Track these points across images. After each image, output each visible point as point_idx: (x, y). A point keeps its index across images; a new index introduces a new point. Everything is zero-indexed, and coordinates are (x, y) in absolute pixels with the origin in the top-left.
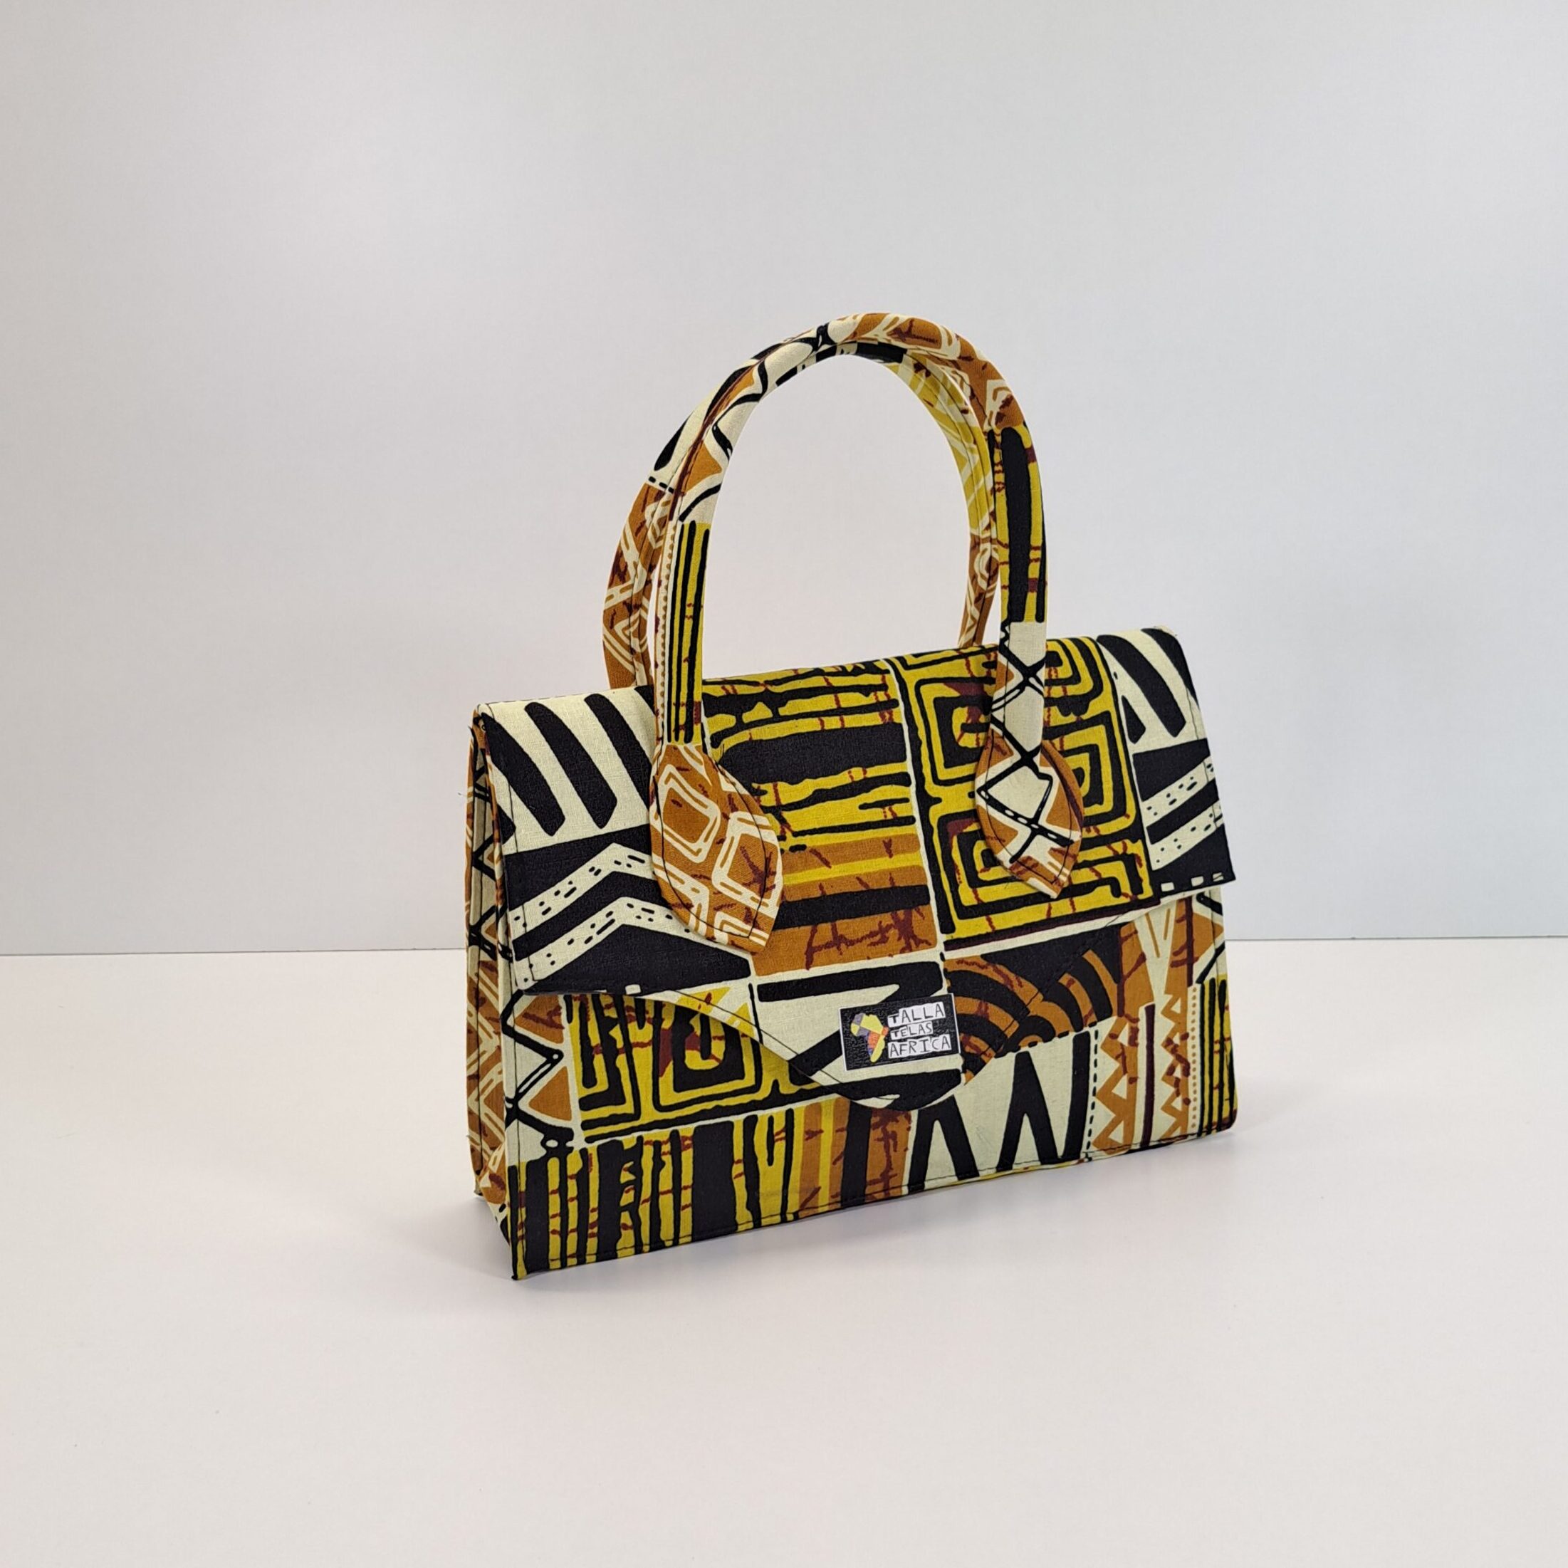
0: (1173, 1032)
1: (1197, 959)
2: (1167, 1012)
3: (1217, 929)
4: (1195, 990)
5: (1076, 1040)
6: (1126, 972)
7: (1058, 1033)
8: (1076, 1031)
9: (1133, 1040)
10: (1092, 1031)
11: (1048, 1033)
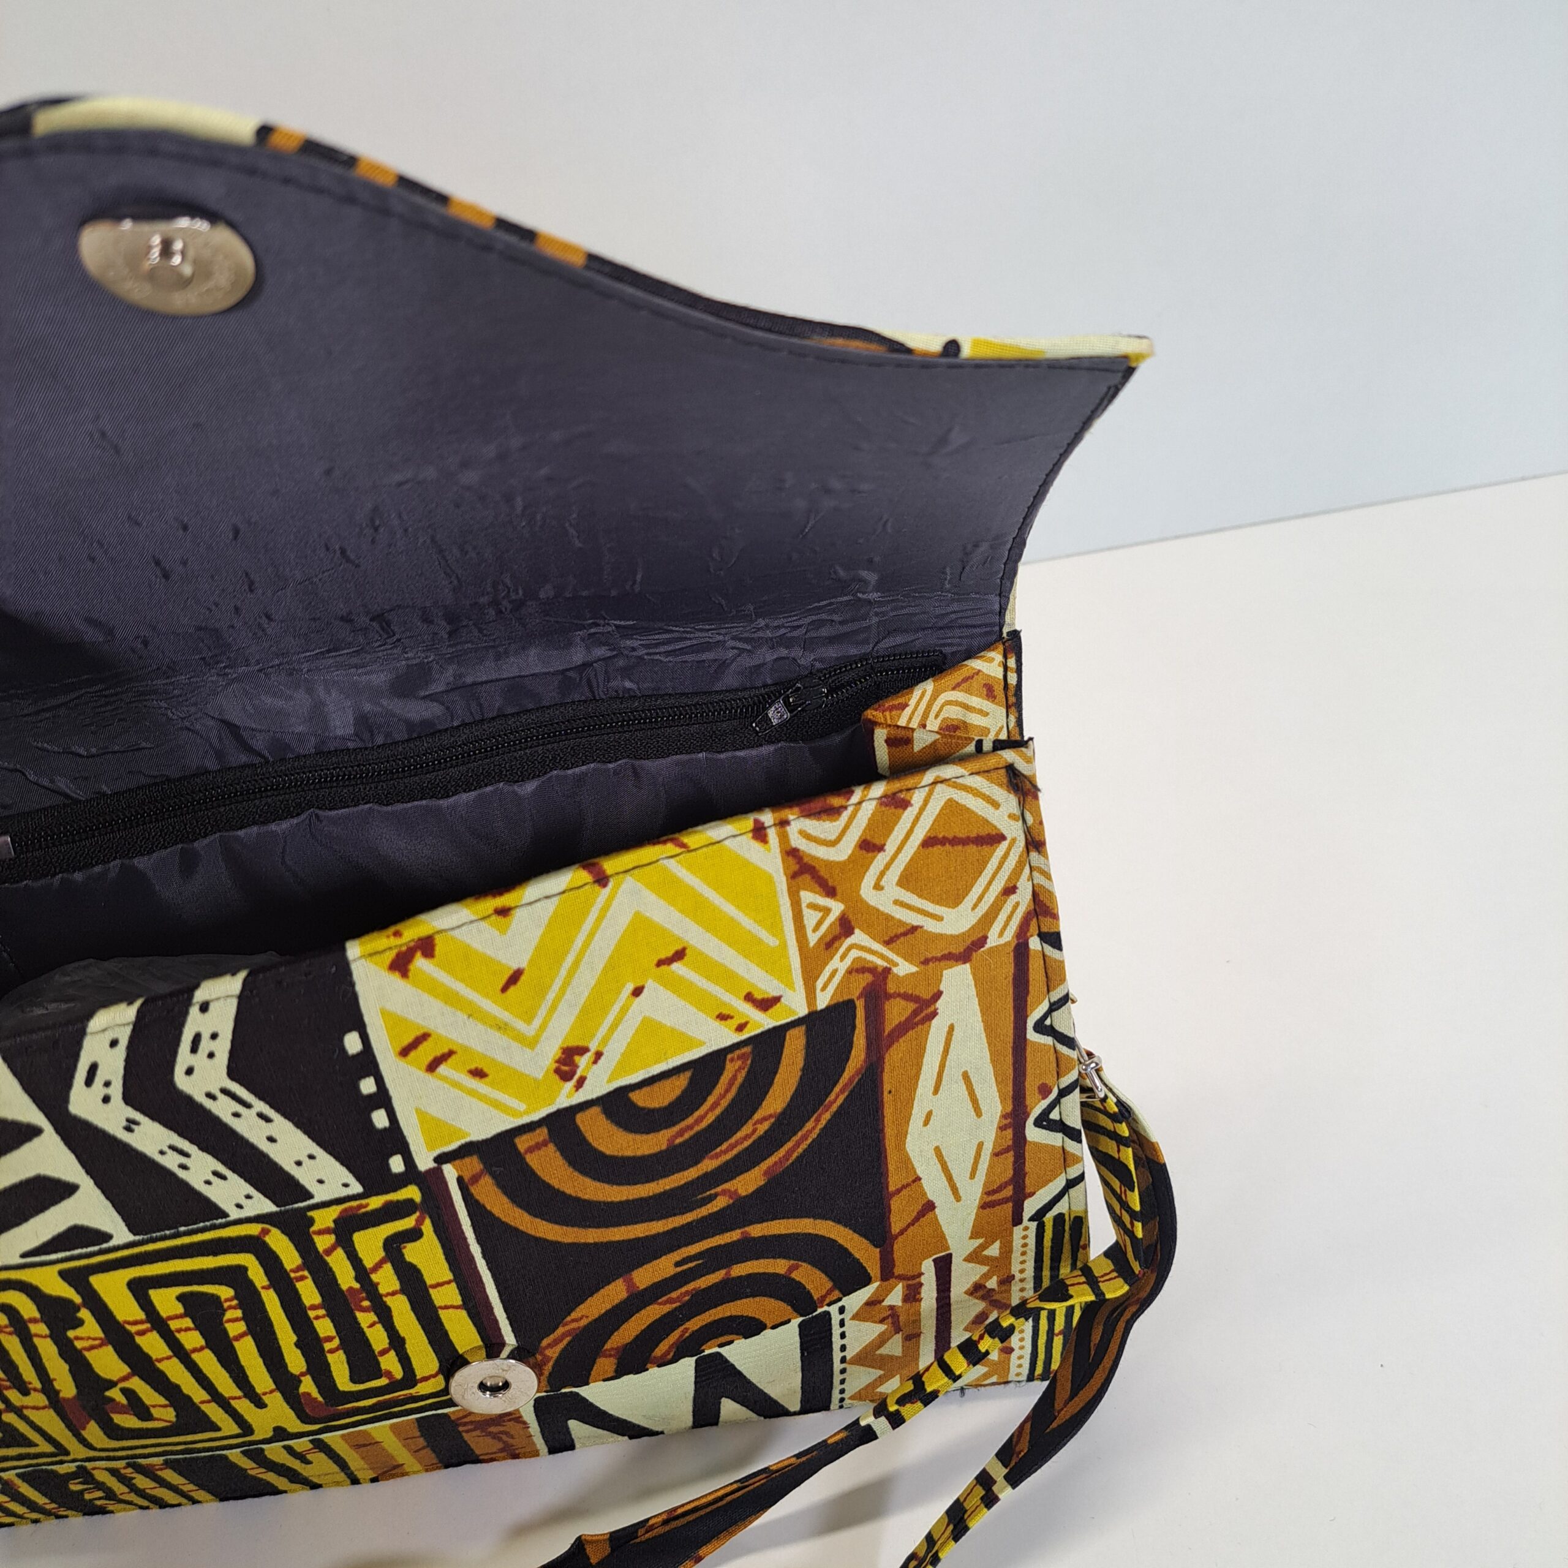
0: (987, 1276)
1: (1032, 1194)
2: (974, 1257)
3: (1069, 1159)
4: (1026, 1229)
5: (800, 1325)
6: (895, 1229)
7: (769, 1325)
8: (802, 1315)
9: (913, 1295)
10: (834, 1310)
11: (751, 1328)
